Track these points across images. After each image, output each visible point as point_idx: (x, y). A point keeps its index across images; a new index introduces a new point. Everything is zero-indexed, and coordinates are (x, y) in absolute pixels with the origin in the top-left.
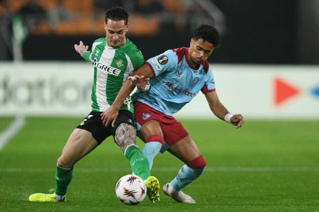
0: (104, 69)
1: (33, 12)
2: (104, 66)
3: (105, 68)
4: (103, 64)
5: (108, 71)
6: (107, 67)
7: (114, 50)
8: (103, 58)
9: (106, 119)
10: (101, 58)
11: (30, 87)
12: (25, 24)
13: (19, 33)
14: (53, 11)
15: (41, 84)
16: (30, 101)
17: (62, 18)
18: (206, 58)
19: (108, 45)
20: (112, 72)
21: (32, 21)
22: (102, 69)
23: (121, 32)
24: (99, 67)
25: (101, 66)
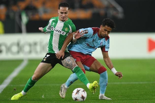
1: (30, 9)
2: (58, 30)
3: (58, 32)
5: (60, 33)
6: (60, 31)
7: (63, 23)
8: (57, 26)
9: (59, 55)
10: (56, 26)
11: (30, 45)
12: (27, 15)
13: (25, 19)
14: (41, 9)
15: (35, 44)
16: (30, 52)
17: (45, 12)
19: (60, 20)
20: (62, 33)
21: (30, 14)
22: (57, 31)
23: (66, 13)
24: (55, 30)
25: (56, 30)
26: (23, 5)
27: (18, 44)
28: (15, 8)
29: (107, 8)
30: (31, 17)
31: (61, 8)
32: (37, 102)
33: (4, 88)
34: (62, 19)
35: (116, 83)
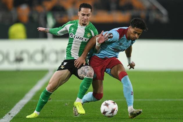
0: (79, 38)
2: (79, 37)
4: (78, 36)
5: (82, 40)
6: (81, 38)
11: (57, 53)
16: (57, 61)
18: (138, 37)
20: (84, 40)
23: (88, 15)
24: (75, 37)
25: (77, 38)
26: (49, 5)
27: (43, 52)
28: (39, 9)
29: (149, 10)
30: (59, 19)
31: (82, 9)
32: (64, 121)
33: (24, 104)
34: (83, 23)
35: (158, 100)
